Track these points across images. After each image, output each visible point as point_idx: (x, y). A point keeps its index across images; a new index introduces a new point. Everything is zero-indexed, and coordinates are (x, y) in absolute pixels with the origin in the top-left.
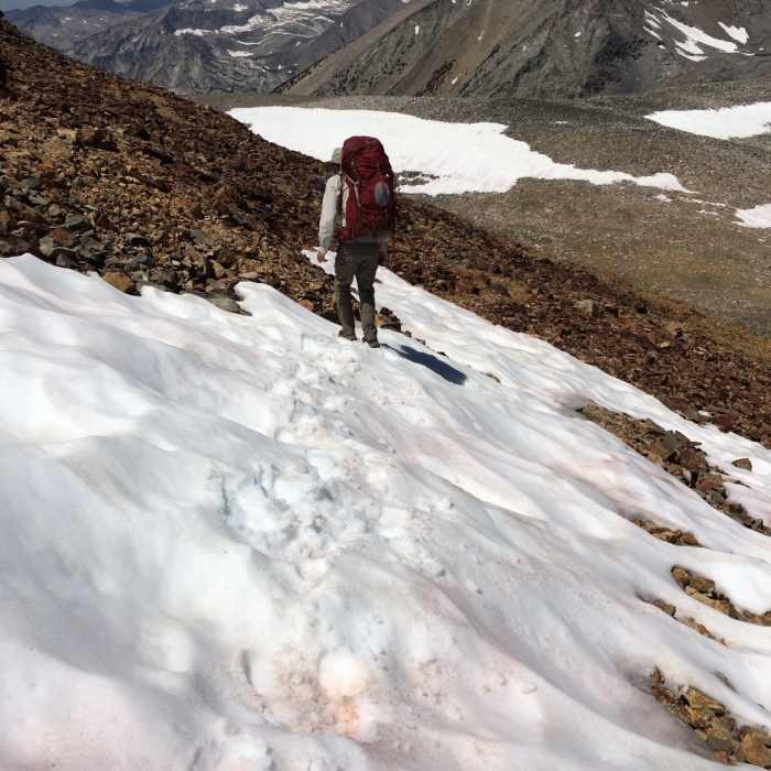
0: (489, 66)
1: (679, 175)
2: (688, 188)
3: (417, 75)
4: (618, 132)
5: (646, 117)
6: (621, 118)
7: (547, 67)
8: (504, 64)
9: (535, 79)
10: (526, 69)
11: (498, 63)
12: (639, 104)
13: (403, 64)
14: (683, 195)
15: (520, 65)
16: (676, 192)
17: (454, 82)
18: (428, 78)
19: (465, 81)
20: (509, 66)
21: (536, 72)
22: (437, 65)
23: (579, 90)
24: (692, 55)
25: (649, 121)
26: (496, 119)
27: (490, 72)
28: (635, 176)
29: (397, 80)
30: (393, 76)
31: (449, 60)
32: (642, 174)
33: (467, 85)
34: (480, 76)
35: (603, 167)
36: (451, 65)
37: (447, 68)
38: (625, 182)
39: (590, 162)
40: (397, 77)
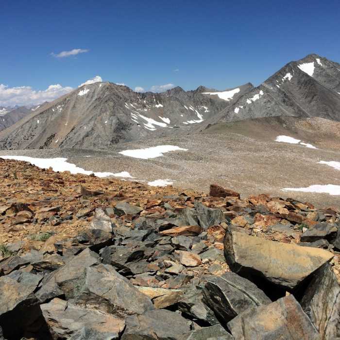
0: (71, 135)
1: (130, 172)
2: (133, 176)
3: (40, 139)
4: (108, 158)
5: (119, 153)
6: (111, 154)
7: (95, 135)
8: (77, 134)
9: (91, 139)
10: (87, 136)
11: (75, 134)
12: (117, 148)
13: (33, 136)
14: (131, 179)
15: (84, 134)
16: (128, 178)
17: (56, 142)
18: (45, 140)
19: (61, 141)
20: (79, 135)
21: (91, 137)
22: (49, 135)
23: (109, 143)
24: (150, 128)
25: (120, 154)
26: (63, 156)
27: (72, 137)
28: (114, 173)
29: (30, 142)
30: (28, 141)
31: (54, 133)
32: (117, 172)
33: (62, 143)
34: (67, 139)
35: (103, 171)
36: (54, 135)
37: (53, 136)
38: (110, 176)
39: (98, 169)
40: (30, 141)
